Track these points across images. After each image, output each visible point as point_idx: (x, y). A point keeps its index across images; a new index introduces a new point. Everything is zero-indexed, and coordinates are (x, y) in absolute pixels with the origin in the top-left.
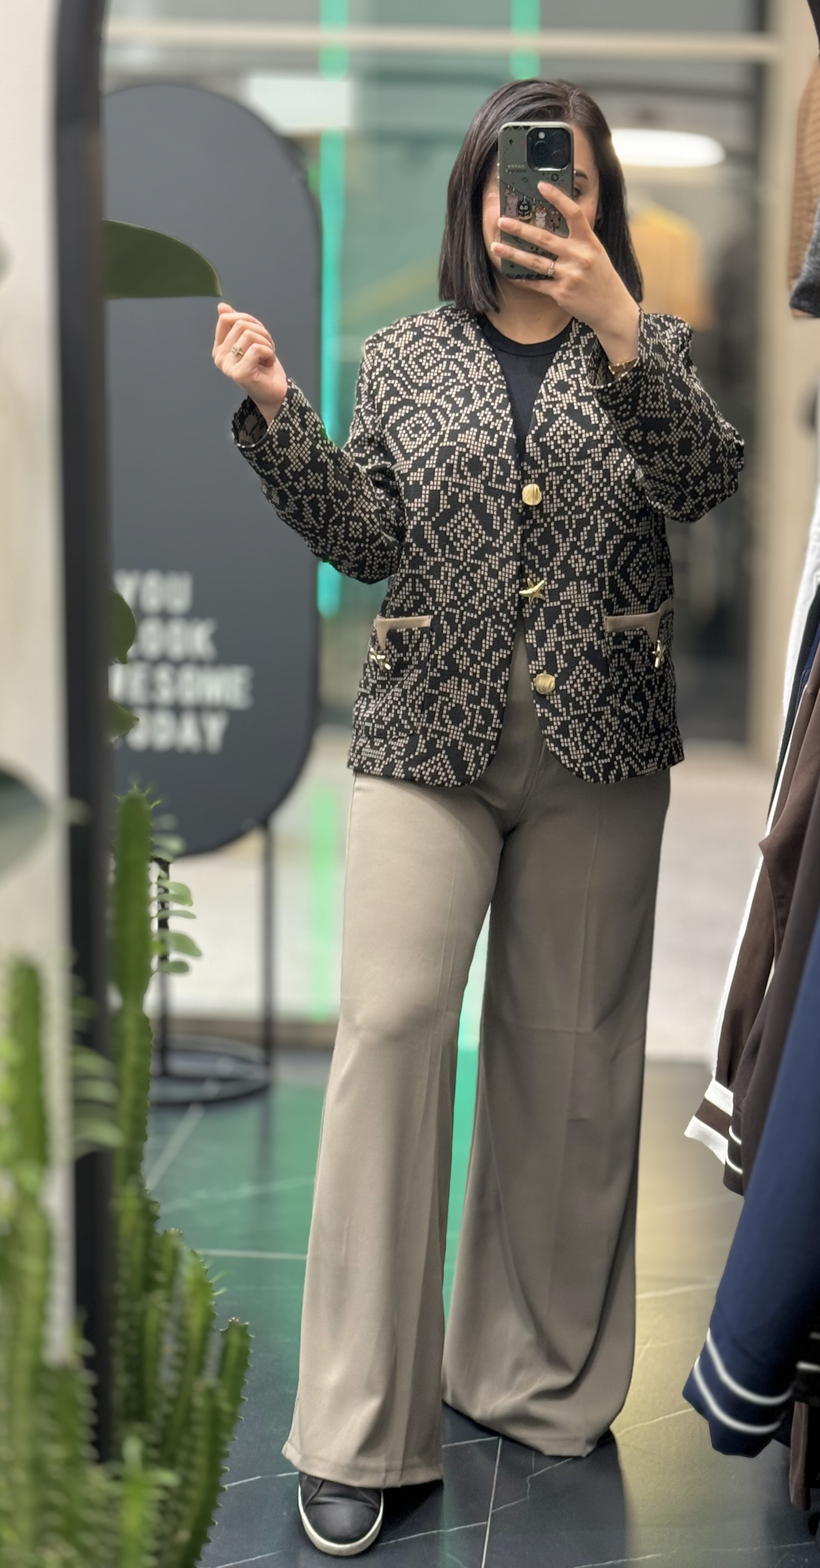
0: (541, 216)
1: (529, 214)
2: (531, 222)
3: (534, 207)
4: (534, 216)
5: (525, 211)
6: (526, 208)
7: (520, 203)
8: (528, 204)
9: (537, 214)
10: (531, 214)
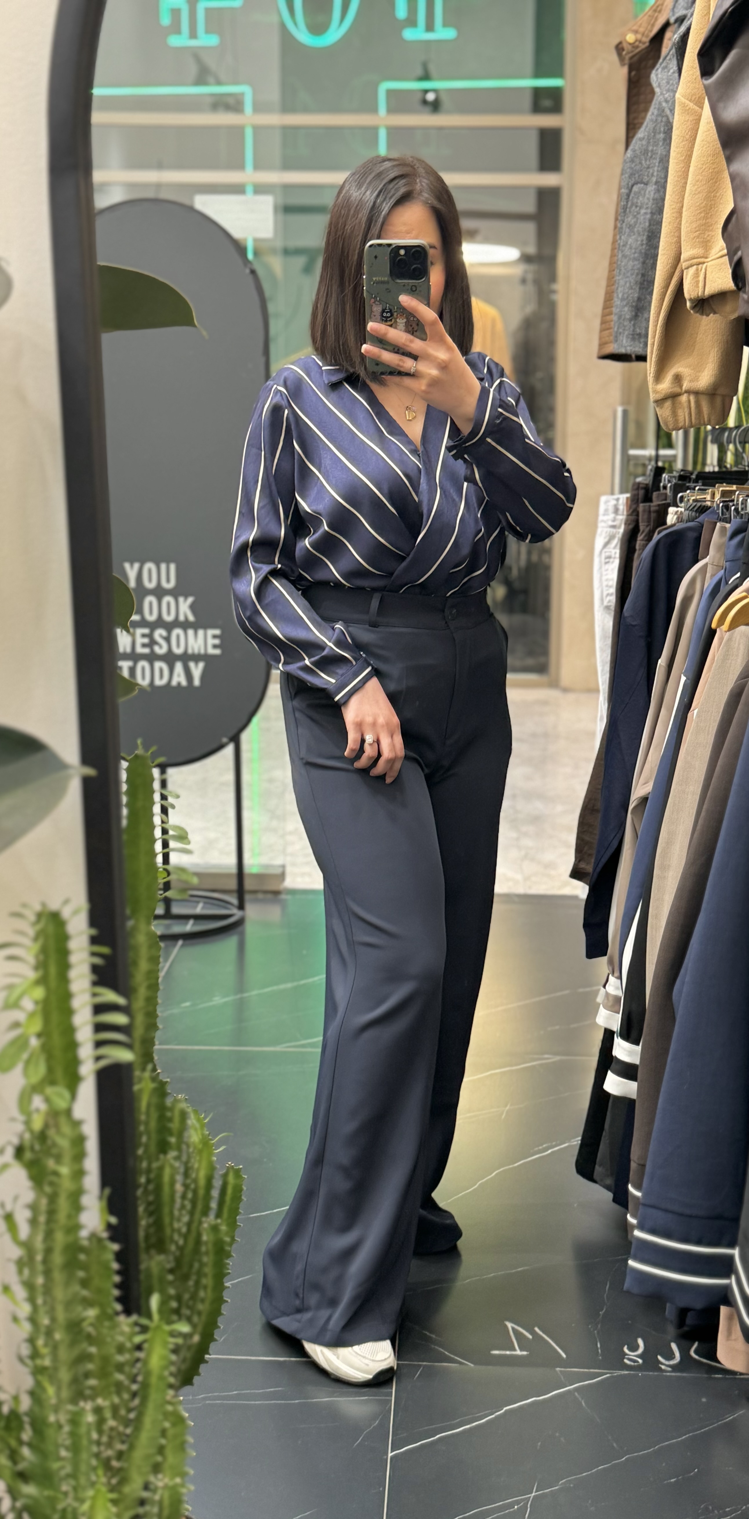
0: (401, 322)
1: (391, 320)
2: (394, 325)
3: (395, 314)
4: (396, 322)
5: (388, 317)
6: (389, 315)
7: (383, 311)
8: (391, 311)
9: (398, 320)
10: (393, 320)
